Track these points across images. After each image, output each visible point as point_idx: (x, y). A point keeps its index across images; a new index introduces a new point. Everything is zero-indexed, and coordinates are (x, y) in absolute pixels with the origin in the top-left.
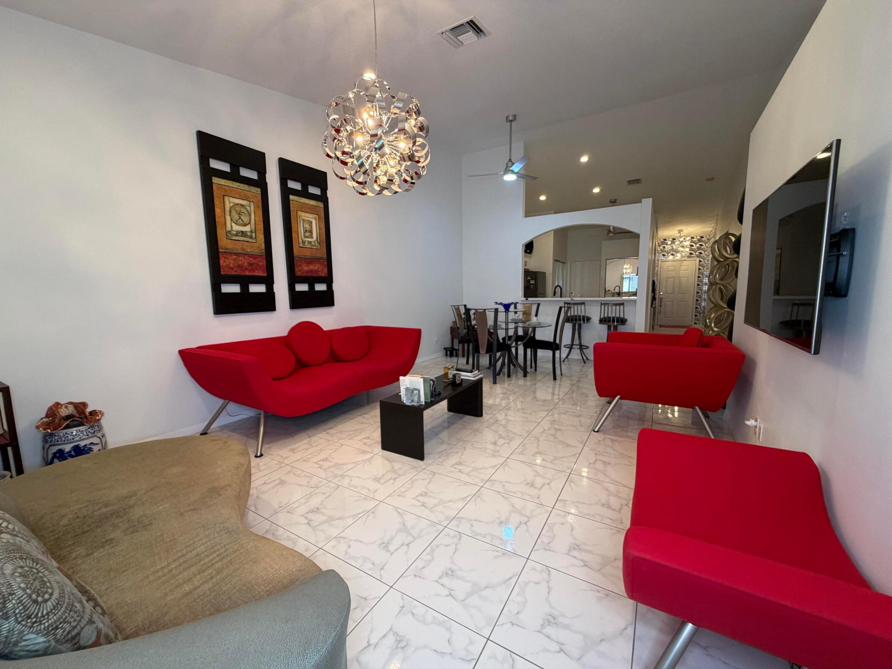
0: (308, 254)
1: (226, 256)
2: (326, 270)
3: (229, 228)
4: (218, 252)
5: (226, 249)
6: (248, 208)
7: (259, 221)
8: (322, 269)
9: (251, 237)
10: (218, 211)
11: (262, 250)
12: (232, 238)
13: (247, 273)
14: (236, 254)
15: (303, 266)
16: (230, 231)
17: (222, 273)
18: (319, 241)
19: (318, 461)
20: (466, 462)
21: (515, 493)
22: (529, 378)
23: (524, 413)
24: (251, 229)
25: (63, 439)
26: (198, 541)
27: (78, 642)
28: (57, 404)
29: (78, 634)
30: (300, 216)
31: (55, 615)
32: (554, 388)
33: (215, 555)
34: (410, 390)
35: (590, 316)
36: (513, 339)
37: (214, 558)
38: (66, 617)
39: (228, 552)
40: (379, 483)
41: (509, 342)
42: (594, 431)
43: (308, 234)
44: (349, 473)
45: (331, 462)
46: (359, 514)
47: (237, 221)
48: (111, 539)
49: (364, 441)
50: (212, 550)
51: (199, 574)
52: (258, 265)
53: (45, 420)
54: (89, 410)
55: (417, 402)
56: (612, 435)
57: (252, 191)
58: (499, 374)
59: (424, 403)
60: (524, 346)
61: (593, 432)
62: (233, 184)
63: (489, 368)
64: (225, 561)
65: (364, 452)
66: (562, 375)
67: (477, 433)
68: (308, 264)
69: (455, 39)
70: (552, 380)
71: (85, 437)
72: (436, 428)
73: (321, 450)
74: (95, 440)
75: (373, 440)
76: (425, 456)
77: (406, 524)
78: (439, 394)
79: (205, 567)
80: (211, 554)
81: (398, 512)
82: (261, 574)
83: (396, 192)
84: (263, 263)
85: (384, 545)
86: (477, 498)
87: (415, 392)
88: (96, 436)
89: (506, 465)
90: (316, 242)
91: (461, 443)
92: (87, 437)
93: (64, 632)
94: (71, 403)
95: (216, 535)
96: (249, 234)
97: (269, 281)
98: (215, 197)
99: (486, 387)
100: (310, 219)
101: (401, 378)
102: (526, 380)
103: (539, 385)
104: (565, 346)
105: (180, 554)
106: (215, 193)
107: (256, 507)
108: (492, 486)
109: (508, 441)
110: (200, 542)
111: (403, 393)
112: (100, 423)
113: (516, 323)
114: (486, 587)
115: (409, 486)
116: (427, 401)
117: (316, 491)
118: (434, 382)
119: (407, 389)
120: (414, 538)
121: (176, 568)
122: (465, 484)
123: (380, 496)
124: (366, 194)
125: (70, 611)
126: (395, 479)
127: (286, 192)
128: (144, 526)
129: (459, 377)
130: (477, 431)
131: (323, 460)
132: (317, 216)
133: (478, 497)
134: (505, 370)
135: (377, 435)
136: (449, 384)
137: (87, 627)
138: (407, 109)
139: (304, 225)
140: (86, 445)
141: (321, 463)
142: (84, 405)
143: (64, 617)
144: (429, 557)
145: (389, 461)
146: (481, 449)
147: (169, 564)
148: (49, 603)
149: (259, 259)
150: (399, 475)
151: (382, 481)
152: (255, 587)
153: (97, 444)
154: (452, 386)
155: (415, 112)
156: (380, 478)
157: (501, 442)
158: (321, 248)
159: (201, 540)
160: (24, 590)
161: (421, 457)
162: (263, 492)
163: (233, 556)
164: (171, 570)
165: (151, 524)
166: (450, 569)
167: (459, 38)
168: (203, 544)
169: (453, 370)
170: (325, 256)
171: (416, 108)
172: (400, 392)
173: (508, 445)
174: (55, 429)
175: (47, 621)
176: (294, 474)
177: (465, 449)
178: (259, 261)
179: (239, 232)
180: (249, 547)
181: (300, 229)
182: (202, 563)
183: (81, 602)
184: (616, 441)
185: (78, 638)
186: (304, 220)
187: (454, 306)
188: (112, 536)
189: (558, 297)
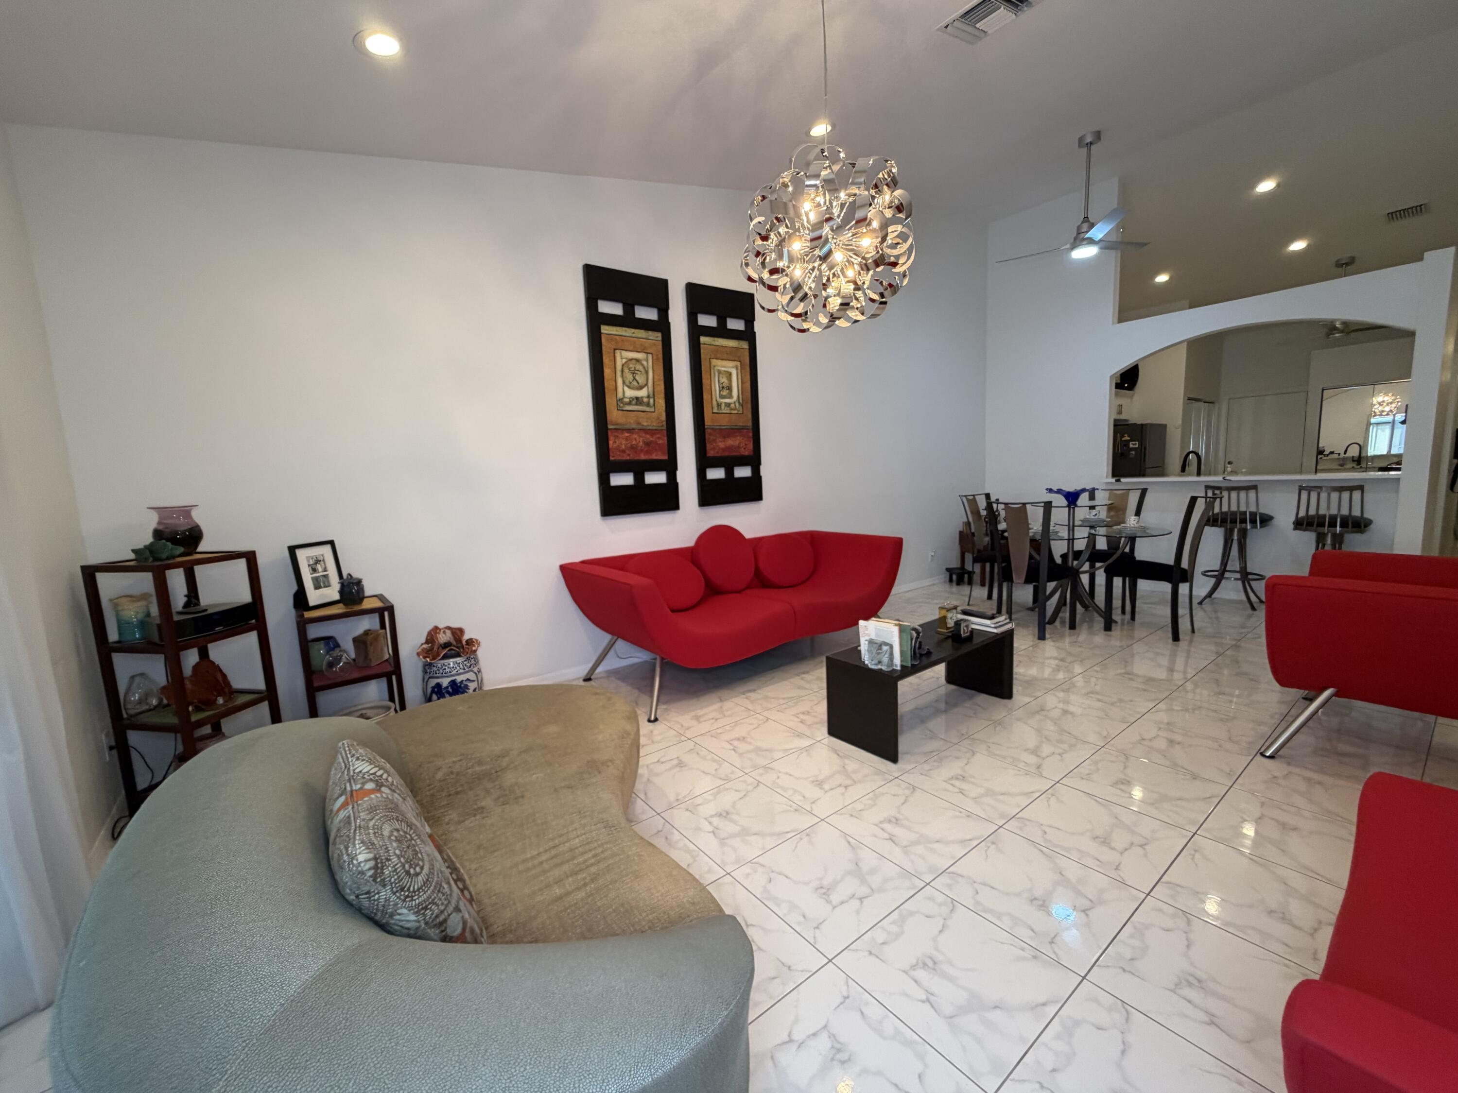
0: (724, 422)
1: (616, 434)
2: (751, 446)
3: (620, 395)
4: (607, 429)
5: (617, 424)
6: (645, 363)
7: (659, 380)
8: (746, 445)
9: (648, 405)
10: (607, 372)
11: (662, 422)
12: (625, 409)
13: (643, 457)
14: (630, 431)
15: (718, 440)
16: (622, 399)
17: (612, 458)
18: (741, 401)
19: (732, 740)
20: (974, 777)
21: (1068, 850)
22: (1116, 632)
23: (1099, 700)
24: (648, 393)
25: (441, 671)
26: (573, 831)
27: (446, 928)
28: (436, 629)
29: (445, 921)
30: (715, 366)
31: (425, 893)
32: (1173, 656)
33: (590, 855)
34: (876, 643)
35: (1272, 514)
36: (1085, 556)
37: (590, 858)
38: (435, 898)
39: (608, 853)
40: (821, 788)
41: (1075, 563)
42: (1262, 755)
43: (725, 393)
44: (775, 765)
45: (750, 743)
46: (788, 832)
47: (631, 383)
48: (483, 808)
49: (802, 716)
50: (587, 847)
51: (571, 875)
52: (657, 444)
53: (425, 646)
54: (466, 637)
55: (888, 666)
56: (1310, 770)
57: (650, 338)
58: (1052, 621)
59: (899, 668)
60: (1105, 571)
61: (1259, 758)
62: (626, 331)
63: (1032, 609)
64: (602, 866)
65: (800, 735)
66: (1193, 631)
67: (999, 728)
68: (724, 438)
69: (969, 29)
70: (1170, 641)
71: (461, 671)
72: (922, 709)
73: (736, 723)
74: (471, 676)
75: (815, 717)
76: (900, 756)
77: (860, 864)
78: (929, 653)
79: (578, 868)
80: (585, 853)
81: (849, 843)
82: (643, 895)
83: (856, 321)
84: (664, 441)
85: (824, 891)
86: (989, 844)
87: (885, 648)
88: (472, 671)
89: (1053, 795)
90: (737, 405)
91: (966, 742)
92: (463, 671)
93: (432, 914)
94: (449, 628)
95: (593, 827)
96: (645, 400)
97: (670, 466)
98: (604, 352)
99: (1023, 643)
100: (729, 370)
101: (862, 623)
102: (1110, 636)
103: (1138, 647)
104: (1204, 573)
105: (551, 844)
106: (604, 348)
107: (646, 794)
108: (1021, 829)
109: (1061, 751)
110: (575, 833)
111: (864, 647)
112: (476, 655)
113: (1092, 527)
114: (996, 1007)
115: (870, 802)
116: (904, 664)
117: (727, 786)
118: (918, 633)
119: (871, 642)
120: (872, 890)
121: (547, 860)
122: (968, 816)
123: (822, 810)
124: (808, 329)
125: (439, 891)
126: (846, 787)
127: (695, 332)
128: (516, 798)
129: (967, 626)
130: (999, 723)
131: (738, 739)
132: (738, 363)
133: (993, 843)
134: (1066, 614)
135: (822, 709)
136: (948, 637)
137: (454, 914)
138: (874, 182)
139: (721, 379)
140: (462, 681)
141: (736, 743)
142: (461, 631)
143: (433, 897)
144: (894, 929)
145: (838, 755)
146: (1004, 757)
147: (539, 854)
148: (420, 878)
149: (658, 436)
150: (855, 782)
151: (827, 787)
152: (636, 911)
153: (473, 681)
154: (953, 641)
155: (887, 185)
156: (822, 782)
157: (1047, 749)
158: (745, 412)
159: (576, 829)
160: (398, 857)
161: (892, 756)
162: (658, 775)
163: (611, 861)
164: (541, 863)
165: (523, 797)
166: (931, 958)
167: (978, 26)
168: (578, 837)
169: (957, 613)
170: (750, 424)
171: (889, 176)
172: (859, 646)
173: (1059, 757)
174: (434, 658)
175: (418, 898)
176: (698, 753)
177: (974, 753)
178: (659, 438)
179: (633, 399)
180: (630, 853)
181: (714, 386)
182: (575, 862)
183: (449, 883)
184: (1320, 783)
185: (445, 925)
186: (720, 372)
187: (965, 496)
188: (483, 804)
189: (1190, 475)
